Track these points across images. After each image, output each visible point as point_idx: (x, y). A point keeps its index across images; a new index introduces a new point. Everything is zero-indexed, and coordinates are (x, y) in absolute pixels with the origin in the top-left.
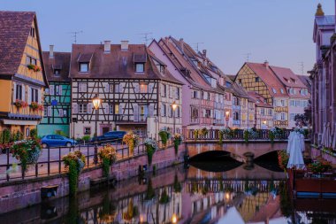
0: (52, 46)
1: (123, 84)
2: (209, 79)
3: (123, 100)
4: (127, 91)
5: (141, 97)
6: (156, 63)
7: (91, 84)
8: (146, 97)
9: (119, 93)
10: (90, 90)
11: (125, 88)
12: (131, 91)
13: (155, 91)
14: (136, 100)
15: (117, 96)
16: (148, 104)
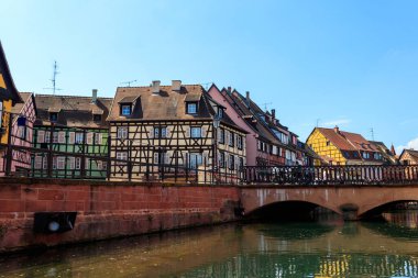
0: (95, 91)
1: (171, 128)
2: (278, 135)
3: (171, 147)
4: (175, 135)
5: (193, 142)
6: (212, 104)
7: (133, 129)
8: (199, 142)
9: (166, 139)
10: (131, 136)
11: (173, 132)
12: (181, 135)
13: (210, 135)
14: (186, 146)
15: (163, 142)
16: (201, 151)
